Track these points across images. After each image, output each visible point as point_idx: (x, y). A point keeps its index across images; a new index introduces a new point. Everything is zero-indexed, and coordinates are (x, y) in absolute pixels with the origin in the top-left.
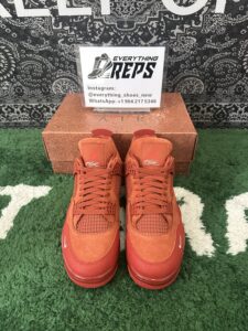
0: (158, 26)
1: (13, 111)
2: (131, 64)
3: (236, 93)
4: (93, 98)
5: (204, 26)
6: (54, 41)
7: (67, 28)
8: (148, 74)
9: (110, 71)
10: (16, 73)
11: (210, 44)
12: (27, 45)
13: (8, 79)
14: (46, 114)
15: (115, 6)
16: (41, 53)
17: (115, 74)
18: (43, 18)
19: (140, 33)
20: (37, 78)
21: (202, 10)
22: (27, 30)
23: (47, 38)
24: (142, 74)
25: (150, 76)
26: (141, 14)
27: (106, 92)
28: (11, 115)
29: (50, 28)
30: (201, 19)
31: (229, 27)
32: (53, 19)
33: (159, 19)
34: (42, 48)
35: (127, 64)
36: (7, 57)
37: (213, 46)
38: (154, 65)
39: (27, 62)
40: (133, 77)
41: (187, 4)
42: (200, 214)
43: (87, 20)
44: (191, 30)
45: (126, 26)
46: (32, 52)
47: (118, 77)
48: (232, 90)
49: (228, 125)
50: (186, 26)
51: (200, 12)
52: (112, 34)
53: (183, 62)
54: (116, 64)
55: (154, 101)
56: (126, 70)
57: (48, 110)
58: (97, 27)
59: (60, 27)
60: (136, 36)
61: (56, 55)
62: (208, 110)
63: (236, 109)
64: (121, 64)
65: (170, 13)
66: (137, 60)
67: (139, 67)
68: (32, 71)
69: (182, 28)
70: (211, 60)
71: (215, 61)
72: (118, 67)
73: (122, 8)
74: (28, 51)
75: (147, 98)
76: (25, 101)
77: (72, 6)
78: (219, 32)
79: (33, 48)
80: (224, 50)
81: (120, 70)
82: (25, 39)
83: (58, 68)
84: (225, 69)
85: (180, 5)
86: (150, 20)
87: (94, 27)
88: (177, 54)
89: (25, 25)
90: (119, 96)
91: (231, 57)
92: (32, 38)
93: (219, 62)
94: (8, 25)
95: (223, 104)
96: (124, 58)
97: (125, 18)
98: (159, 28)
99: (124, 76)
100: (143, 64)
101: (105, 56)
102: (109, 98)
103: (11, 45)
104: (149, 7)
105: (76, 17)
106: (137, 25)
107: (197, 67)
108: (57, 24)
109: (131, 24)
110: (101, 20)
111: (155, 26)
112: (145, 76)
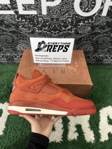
0: (72, 21)
2: (57, 46)
3: (108, 51)
5: (95, 22)
6: (17, 26)
7: (24, 20)
8: (65, 50)
9: (46, 48)
11: (97, 30)
14: (15, 59)
15: (49, 10)
16: (10, 32)
18: (11, 15)
19: (62, 24)
20: (9, 43)
21: (95, 14)
23: (13, 25)
25: (66, 51)
26: (63, 15)
27: (44, 57)
30: (94, 19)
31: (108, 23)
32: (16, 16)
34: (11, 29)
37: (99, 31)
38: (68, 46)
39: (3, 36)
41: (88, 11)
42: (88, 120)
43: (34, 17)
44: (89, 24)
46: (6, 31)
47: (50, 51)
48: (106, 50)
49: (102, 64)
50: (86, 22)
51: (94, 15)
52: (48, 24)
53: (83, 38)
54: (49, 46)
57: (16, 57)
58: (40, 20)
59: (20, 20)
60: (60, 25)
61: (18, 33)
62: (94, 58)
63: (107, 58)
65: (78, 15)
66: (60, 44)
67: (61, 47)
68: (6, 40)
69: (84, 22)
70: (97, 37)
73: (53, 12)
76: (4, 53)
77: (26, 10)
78: (102, 25)
79: (6, 29)
80: (104, 33)
81: (51, 48)
83: (20, 39)
84: (104, 41)
85: (84, 11)
87: (38, 20)
88: (81, 34)
90: (51, 59)
91: (107, 36)
93: (101, 38)
95: (101, 56)
97: (55, 16)
99: (53, 51)
100: (63, 46)
102: (46, 60)
104: (67, 12)
105: (28, 15)
106: (61, 20)
109: (58, 20)
110: (42, 17)
111: (70, 21)
112: (64, 51)
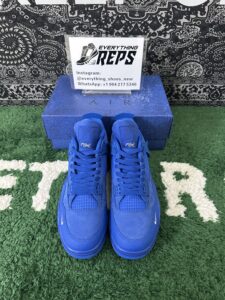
1: (29, 90)
4: (81, 81)
10: (33, 56)
12: (44, 31)
13: (25, 62)
17: (101, 61)
22: (45, 17)
24: (124, 61)
28: (27, 94)
29: (66, 16)
33: (168, 9)
35: (111, 53)
36: (25, 42)
40: (116, 63)
45: (137, 15)
55: (134, 84)
56: (110, 57)
64: (105, 53)
71: (215, 48)
72: (103, 55)
74: (45, 37)
75: (129, 81)
82: (42, 25)
86: (160, 10)
89: (43, 12)
92: (49, 24)
94: (27, 12)
96: (109, 47)
98: (168, 17)
101: (91, 46)
103: (29, 31)
107: (198, 53)
108: (73, 12)
